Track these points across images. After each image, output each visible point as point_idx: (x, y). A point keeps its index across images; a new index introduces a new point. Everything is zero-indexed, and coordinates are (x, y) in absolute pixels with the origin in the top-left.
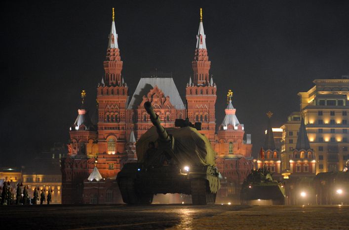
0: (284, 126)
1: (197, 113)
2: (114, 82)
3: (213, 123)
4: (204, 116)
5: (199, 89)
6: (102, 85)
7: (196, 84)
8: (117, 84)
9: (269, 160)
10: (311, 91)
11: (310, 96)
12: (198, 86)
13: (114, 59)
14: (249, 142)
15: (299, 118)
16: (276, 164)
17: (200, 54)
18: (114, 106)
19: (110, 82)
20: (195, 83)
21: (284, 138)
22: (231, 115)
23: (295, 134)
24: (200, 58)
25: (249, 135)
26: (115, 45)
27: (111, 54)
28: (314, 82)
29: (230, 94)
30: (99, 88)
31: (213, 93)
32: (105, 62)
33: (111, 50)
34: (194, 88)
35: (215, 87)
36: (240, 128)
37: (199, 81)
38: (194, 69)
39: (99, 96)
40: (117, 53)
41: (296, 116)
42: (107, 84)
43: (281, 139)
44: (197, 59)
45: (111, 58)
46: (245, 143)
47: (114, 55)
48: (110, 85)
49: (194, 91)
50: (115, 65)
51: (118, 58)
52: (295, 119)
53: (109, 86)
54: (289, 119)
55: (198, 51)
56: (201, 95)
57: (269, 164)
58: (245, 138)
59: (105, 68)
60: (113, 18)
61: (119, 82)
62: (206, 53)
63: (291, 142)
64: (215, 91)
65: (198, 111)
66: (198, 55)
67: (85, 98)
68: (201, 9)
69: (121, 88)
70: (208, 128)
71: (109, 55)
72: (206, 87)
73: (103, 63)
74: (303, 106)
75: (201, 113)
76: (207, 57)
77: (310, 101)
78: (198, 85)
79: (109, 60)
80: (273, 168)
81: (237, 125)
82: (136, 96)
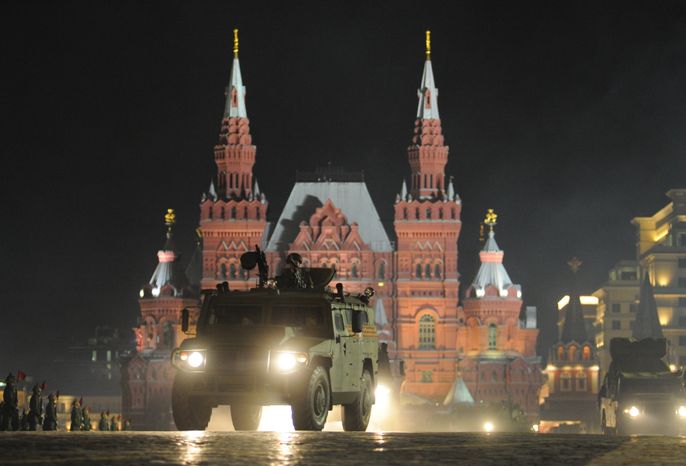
0: (600, 292)
1: (418, 261)
2: (238, 191)
3: (453, 281)
4: (433, 266)
5: (423, 208)
6: (212, 198)
7: (416, 197)
8: (243, 196)
9: (573, 364)
10: (660, 215)
11: (659, 225)
12: (422, 201)
13: (238, 143)
14: (532, 323)
15: (634, 274)
16: (589, 373)
17: (425, 130)
18: (238, 244)
19: (229, 190)
20: (414, 193)
21: (600, 317)
22: (492, 265)
23: (625, 308)
24: (425, 140)
25: (531, 309)
26: (238, 110)
27: (232, 129)
28: (668, 194)
29: (491, 218)
30: (205, 205)
31: (453, 217)
32: (217, 147)
33: (231, 122)
34: (412, 204)
35: (458, 202)
36: (512, 293)
37: (422, 189)
38: (412, 162)
39: (205, 221)
40: (245, 128)
41: (627, 270)
42: (222, 196)
43: (594, 320)
44: (419, 142)
45: (231, 139)
46: (524, 327)
47: (237, 132)
48: (229, 197)
49: (412, 212)
50: (240, 155)
51: (246, 138)
52: (625, 276)
53: (227, 201)
54: (613, 275)
55: (420, 124)
56: (428, 221)
57: (573, 373)
58: (523, 316)
59: (218, 162)
60: (236, 51)
61: (248, 191)
62: (439, 129)
63: (616, 325)
64: (458, 211)
65: (421, 256)
66: (420, 132)
67: (173, 226)
68: (428, 32)
69: (252, 205)
70: (443, 294)
71: (226, 131)
72: (439, 203)
73: (213, 150)
74: (644, 247)
75: (428, 261)
76: (440, 138)
77: (659, 236)
78: (422, 198)
79: (225, 142)
80: (581, 381)
81: (505, 287)
82: (285, 222)
